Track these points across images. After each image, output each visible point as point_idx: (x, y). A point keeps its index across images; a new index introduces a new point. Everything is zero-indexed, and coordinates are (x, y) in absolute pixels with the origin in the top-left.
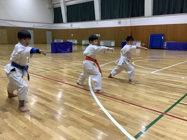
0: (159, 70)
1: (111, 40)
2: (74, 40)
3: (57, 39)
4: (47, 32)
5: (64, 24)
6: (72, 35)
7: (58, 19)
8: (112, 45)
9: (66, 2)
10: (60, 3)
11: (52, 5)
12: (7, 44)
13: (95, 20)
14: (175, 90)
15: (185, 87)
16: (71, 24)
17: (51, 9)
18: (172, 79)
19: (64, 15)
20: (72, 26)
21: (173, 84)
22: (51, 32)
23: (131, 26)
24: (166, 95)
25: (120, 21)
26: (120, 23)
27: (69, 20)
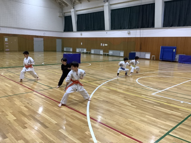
0: (160, 91)
1: (120, 50)
2: (83, 49)
3: (66, 47)
4: (57, 39)
5: (74, 33)
6: (82, 43)
7: (68, 28)
8: (121, 56)
9: (77, 11)
10: (70, 12)
11: (63, 13)
12: (17, 51)
13: (105, 30)
14: (169, 117)
15: (180, 114)
16: (81, 33)
17: (62, 17)
18: (170, 103)
19: (75, 23)
20: (81, 35)
21: (170, 111)
22: (61, 40)
23: (141, 37)
24: (159, 124)
25: (130, 32)
26: (129, 33)
27: (79, 29)
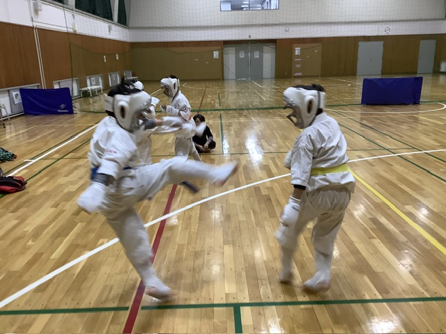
12: (318, 76)
